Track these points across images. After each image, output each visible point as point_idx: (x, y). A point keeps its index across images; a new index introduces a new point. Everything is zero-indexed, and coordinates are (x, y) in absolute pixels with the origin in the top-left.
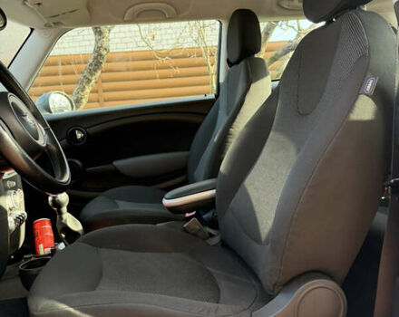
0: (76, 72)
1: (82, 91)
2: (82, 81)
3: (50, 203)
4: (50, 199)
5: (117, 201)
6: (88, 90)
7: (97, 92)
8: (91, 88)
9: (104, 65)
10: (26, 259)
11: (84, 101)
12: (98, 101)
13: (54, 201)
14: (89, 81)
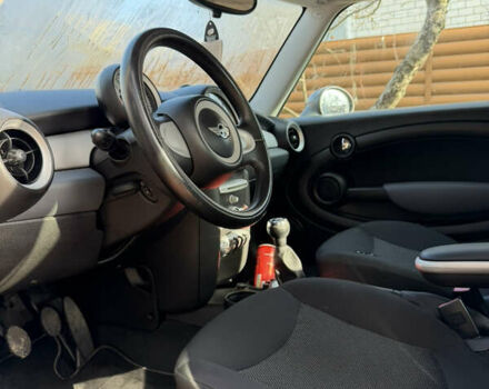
0: (396, 57)
1: (400, 81)
2: (401, 69)
3: (268, 230)
4: (269, 224)
5: (376, 239)
6: (407, 79)
7: (423, 82)
8: (411, 78)
9: (434, 47)
10: (239, 288)
11: (400, 95)
12: (423, 95)
13: (272, 228)
14: (412, 68)
